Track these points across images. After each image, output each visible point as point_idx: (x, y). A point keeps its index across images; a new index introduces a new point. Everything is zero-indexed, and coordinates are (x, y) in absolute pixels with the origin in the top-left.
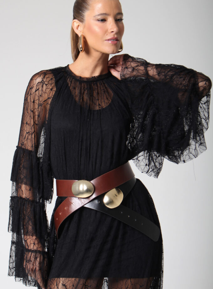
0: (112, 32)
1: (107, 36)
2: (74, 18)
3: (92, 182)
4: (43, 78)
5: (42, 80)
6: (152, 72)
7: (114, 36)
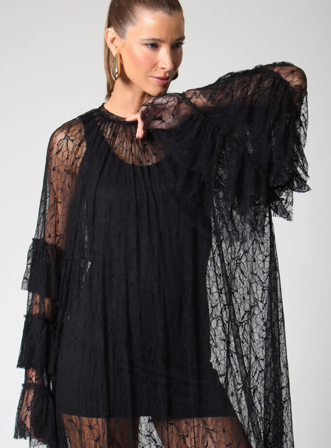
0: (163, 68)
1: (154, 72)
2: (109, 26)
4: (66, 132)
5: (65, 135)
6: (200, 101)
7: (165, 74)
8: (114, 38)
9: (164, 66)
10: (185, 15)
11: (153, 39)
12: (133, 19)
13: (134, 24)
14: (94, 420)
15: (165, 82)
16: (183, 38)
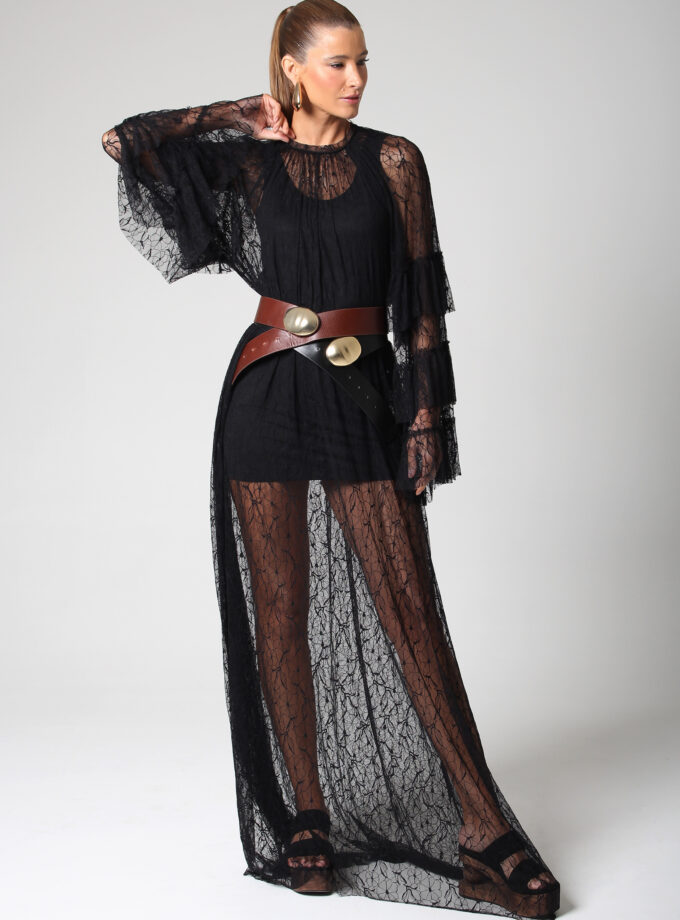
0: (352, 86)
1: (343, 92)
3: (320, 315)
7: (355, 93)
8: (293, 66)
9: (353, 84)
10: (364, 27)
11: (337, 57)
12: (312, 39)
13: (313, 45)
14: (263, 484)
15: (355, 101)
16: (366, 52)
